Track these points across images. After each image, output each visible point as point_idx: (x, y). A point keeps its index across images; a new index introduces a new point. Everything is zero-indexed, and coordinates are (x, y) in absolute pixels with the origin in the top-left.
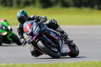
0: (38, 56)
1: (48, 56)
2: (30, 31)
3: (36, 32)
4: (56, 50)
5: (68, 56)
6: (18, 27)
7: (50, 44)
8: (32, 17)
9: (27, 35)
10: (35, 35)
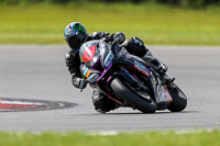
2: (95, 60)
4: (148, 98)
9: (89, 67)
10: (106, 68)
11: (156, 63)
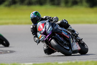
0: (50, 54)
1: (60, 54)
2: (44, 30)
3: (49, 31)
4: (68, 48)
5: (78, 54)
6: (32, 27)
7: (62, 42)
8: (44, 17)
9: (41, 34)
10: (48, 34)
11: (73, 31)
